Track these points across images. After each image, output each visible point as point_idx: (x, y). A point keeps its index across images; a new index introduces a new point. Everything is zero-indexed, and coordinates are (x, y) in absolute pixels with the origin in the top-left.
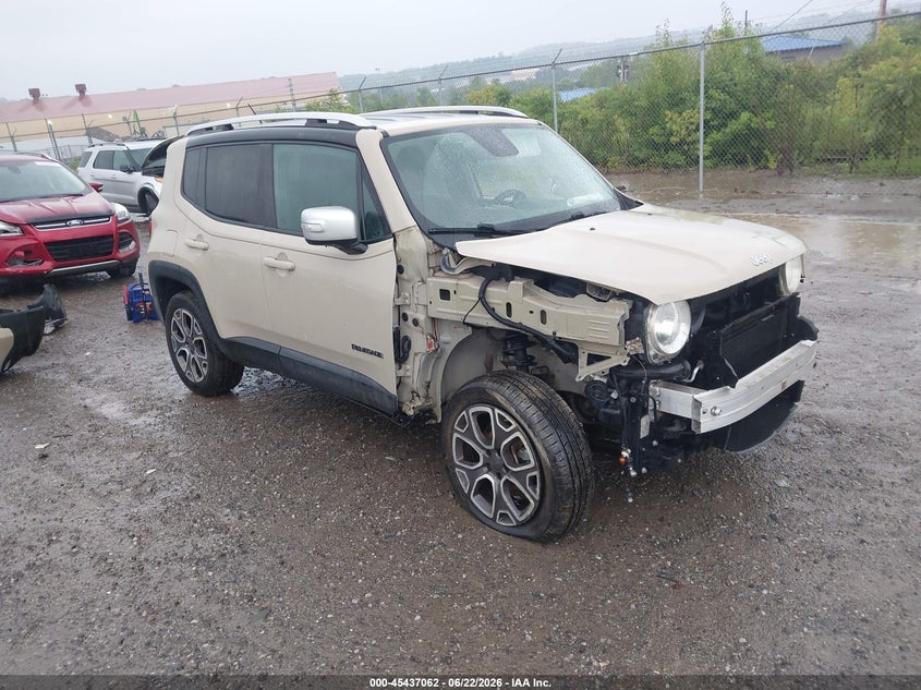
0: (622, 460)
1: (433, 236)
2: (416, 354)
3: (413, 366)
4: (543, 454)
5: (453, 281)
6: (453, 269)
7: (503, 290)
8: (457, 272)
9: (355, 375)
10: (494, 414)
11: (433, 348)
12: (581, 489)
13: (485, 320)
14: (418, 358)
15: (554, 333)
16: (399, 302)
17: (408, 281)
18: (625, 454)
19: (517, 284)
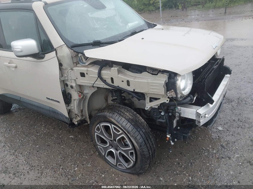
0: (168, 139)
1: (73, 49)
2: (74, 100)
3: (74, 105)
4: (135, 144)
5: (85, 69)
6: (84, 63)
7: (108, 72)
8: (87, 64)
9: (51, 109)
10: (112, 126)
11: (81, 97)
12: (152, 155)
13: (102, 85)
14: (75, 102)
15: (134, 90)
16: (63, 79)
17: (65, 69)
18: (168, 136)
19: (115, 69)
